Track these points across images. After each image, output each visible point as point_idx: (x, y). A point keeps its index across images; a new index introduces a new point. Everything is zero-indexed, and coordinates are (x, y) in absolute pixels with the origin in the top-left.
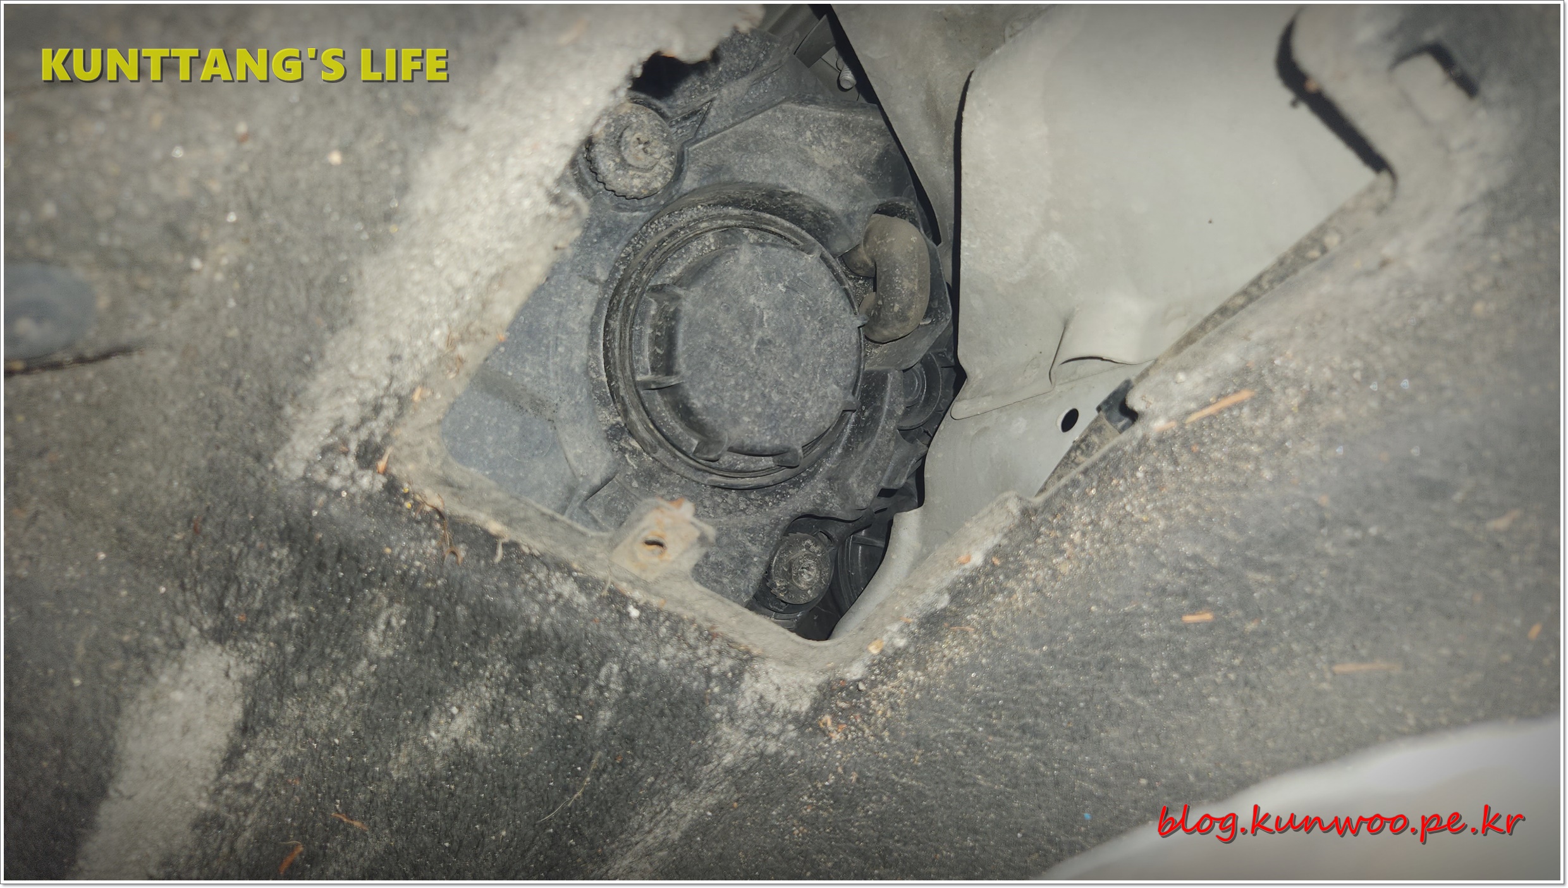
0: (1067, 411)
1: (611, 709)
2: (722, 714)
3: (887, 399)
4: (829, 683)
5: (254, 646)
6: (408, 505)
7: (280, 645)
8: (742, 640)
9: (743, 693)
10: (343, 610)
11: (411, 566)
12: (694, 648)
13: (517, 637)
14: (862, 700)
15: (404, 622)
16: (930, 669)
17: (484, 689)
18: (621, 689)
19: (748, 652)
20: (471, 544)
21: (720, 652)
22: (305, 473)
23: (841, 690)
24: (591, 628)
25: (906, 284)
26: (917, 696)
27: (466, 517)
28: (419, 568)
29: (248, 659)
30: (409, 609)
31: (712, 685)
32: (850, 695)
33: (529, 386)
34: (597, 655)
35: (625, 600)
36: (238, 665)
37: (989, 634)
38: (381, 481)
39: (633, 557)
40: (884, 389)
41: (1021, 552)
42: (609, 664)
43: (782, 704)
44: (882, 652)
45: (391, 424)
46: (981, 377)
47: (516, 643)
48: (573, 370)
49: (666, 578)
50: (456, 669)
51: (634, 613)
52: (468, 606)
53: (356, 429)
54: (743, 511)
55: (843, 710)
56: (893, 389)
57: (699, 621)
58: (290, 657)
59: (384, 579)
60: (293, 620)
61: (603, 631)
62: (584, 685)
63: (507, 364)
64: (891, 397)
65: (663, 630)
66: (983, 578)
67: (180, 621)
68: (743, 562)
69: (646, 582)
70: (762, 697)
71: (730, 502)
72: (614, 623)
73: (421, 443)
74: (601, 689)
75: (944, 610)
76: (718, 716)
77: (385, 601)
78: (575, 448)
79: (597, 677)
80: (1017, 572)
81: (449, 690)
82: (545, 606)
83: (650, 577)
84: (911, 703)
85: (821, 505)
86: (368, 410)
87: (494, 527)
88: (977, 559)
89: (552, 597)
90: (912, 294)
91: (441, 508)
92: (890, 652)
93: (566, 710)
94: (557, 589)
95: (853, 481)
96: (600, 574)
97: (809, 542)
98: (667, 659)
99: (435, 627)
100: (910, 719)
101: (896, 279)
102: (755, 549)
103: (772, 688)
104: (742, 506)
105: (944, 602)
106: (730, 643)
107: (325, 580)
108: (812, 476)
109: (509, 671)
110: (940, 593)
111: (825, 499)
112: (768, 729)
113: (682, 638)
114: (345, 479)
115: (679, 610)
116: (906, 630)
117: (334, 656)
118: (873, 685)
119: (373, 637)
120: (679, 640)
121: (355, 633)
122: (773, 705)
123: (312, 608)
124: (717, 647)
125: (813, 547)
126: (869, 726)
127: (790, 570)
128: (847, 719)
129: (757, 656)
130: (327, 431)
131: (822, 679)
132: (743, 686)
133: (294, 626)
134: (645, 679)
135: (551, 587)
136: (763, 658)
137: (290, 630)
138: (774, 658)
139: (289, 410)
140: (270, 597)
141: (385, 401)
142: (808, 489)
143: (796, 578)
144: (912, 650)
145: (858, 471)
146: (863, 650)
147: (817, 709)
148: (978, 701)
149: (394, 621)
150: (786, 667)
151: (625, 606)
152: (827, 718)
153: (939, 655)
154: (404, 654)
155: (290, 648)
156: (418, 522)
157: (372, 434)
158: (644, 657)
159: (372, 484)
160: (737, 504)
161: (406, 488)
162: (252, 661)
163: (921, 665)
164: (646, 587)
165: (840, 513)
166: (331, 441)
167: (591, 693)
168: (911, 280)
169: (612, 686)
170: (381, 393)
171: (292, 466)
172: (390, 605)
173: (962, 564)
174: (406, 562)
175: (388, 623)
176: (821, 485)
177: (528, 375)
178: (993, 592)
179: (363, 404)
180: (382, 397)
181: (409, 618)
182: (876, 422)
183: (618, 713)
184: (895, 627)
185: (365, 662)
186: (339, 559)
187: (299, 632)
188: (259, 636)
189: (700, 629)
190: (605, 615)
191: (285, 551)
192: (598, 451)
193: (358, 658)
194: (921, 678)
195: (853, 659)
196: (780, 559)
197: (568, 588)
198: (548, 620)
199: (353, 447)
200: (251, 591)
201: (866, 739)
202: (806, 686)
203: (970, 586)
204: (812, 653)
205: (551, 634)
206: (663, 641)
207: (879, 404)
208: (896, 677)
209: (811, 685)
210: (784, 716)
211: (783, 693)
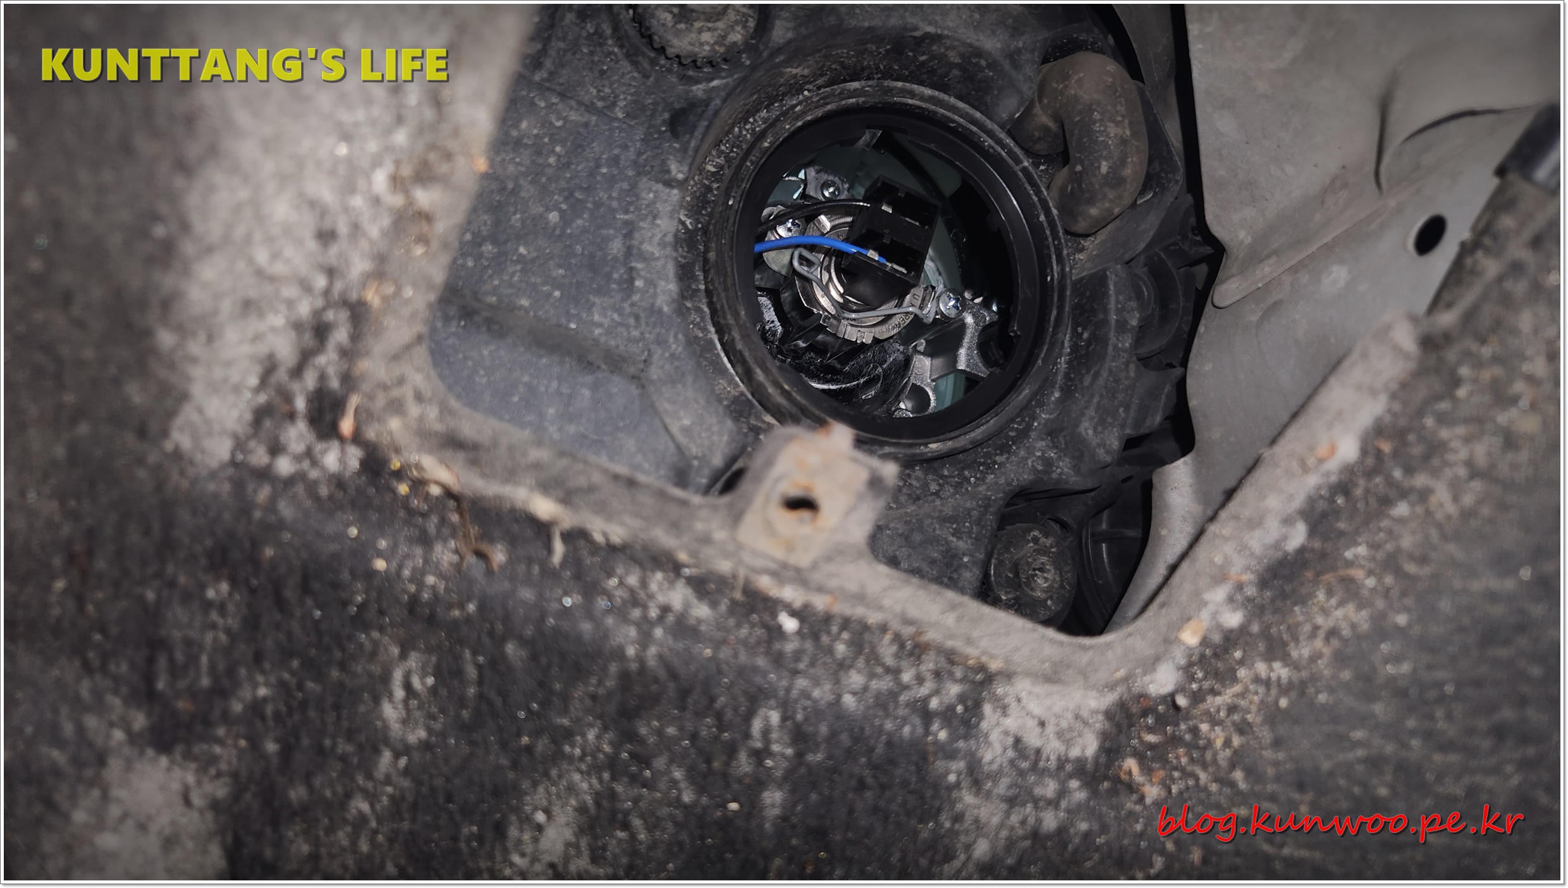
0: (1419, 224)
1: (780, 787)
2: (959, 774)
3: (1112, 305)
4: (1122, 705)
5: (218, 750)
6: (403, 489)
7: (255, 744)
8: (970, 651)
9: (986, 735)
10: (335, 674)
11: (421, 584)
12: (896, 672)
13: (610, 683)
14: (1183, 727)
15: (430, 681)
16: (1294, 654)
17: (577, 777)
18: (789, 751)
19: (982, 668)
20: (513, 542)
21: (937, 674)
22: (233, 454)
23: (1145, 713)
24: (725, 653)
25: (1113, 130)
26: (1283, 703)
27: (499, 498)
28: (434, 587)
29: (213, 771)
30: (434, 659)
31: (935, 727)
32: (1162, 722)
33: (603, 340)
34: (742, 699)
35: (771, 605)
36: (199, 783)
37: (1398, 572)
38: (354, 456)
39: (770, 529)
40: (1105, 294)
41: (1429, 422)
42: (762, 712)
43: (1053, 748)
44: (1205, 642)
45: (348, 354)
46: (1248, 240)
47: (610, 694)
48: (660, 311)
49: (829, 559)
50: (529, 749)
51: (790, 624)
52: (522, 641)
53: (297, 372)
54: (936, 494)
55: (1152, 747)
56: (1118, 292)
57: (895, 625)
58: (275, 761)
59: (382, 612)
60: (265, 700)
61: (743, 657)
62: (731, 751)
63: (567, 313)
64: (1118, 302)
65: (841, 648)
66: (1362, 482)
67: (91, 722)
68: (948, 565)
69: (798, 570)
70: (1018, 741)
71: (915, 483)
72: (759, 643)
73: (401, 381)
74: (759, 755)
75: (1301, 551)
76: (952, 778)
77: (395, 651)
78: (680, 419)
79: (747, 736)
80: (1426, 457)
81: (526, 785)
82: (645, 627)
83: (803, 560)
84: (1273, 716)
85: (1045, 472)
86: (308, 339)
87: (544, 507)
88: (1348, 449)
89: (653, 613)
90: (1124, 142)
91: (456, 487)
92: (1217, 638)
93: (711, 797)
94: (661, 599)
95: (1086, 428)
96: (724, 566)
97: (1036, 533)
98: (854, 694)
99: (480, 682)
100: (1277, 743)
101: (1097, 127)
102: (962, 545)
103: (1032, 723)
104: (934, 487)
105: (1298, 536)
106: (951, 657)
107: (295, 626)
108: (1024, 434)
109: (611, 743)
110: (1287, 521)
111: (1048, 463)
112: (1038, 791)
113: (874, 658)
114: (298, 458)
115: (859, 611)
116: (1239, 597)
117: (340, 751)
118: (1197, 698)
119: (391, 712)
120: (867, 661)
121: (362, 709)
122: (1038, 751)
123: (286, 676)
124: (931, 666)
125: (1042, 540)
126: (1205, 766)
127: (1017, 575)
128: (1165, 761)
129: (1000, 673)
130: (254, 381)
131: (1109, 699)
132: (984, 725)
133: (269, 710)
134: (824, 729)
135: (651, 596)
136: (1008, 676)
137: (263, 718)
138: (1028, 674)
139: (166, 338)
140: (221, 666)
141: (330, 315)
142: (1022, 453)
143: (1028, 584)
144: (1255, 628)
145: (1091, 412)
146: (1169, 641)
147: (1111, 749)
148: (1403, 693)
149: (416, 683)
150: (1049, 687)
151: (774, 616)
152: (1131, 764)
153: (1307, 628)
154: (443, 735)
155: (271, 747)
156: (424, 515)
157: (323, 377)
158: (816, 693)
159: (342, 461)
160: (925, 485)
161: (396, 464)
162: (219, 775)
163: (1276, 650)
164: (800, 577)
165: (1075, 481)
166: (262, 398)
167: (744, 764)
168: (1117, 124)
169: (776, 748)
170: (320, 303)
171: (210, 444)
172: (403, 656)
173: (1321, 461)
174: (412, 580)
175: (408, 686)
176: (1041, 444)
177: (600, 325)
178: (1386, 502)
179: (297, 326)
180: (324, 309)
181: (437, 674)
182: (1104, 342)
183: (793, 791)
184: (1219, 595)
185: (387, 756)
186: (305, 589)
187: (277, 716)
188: (221, 731)
189: (898, 639)
190: (744, 631)
191: (224, 587)
192: (713, 420)
193: (377, 751)
194: (1281, 671)
195: (1157, 659)
196: (1000, 562)
197: (678, 596)
198: (652, 651)
199: (300, 404)
200: (192, 660)
201: (1205, 789)
202: (1085, 714)
203: (1340, 501)
204: (1085, 658)
205: (662, 674)
206: (843, 666)
207: (1101, 316)
208: (1235, 680)
209: (1094, 712)
210: (1061, 766)
211: (1050, 730)
